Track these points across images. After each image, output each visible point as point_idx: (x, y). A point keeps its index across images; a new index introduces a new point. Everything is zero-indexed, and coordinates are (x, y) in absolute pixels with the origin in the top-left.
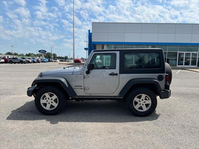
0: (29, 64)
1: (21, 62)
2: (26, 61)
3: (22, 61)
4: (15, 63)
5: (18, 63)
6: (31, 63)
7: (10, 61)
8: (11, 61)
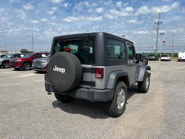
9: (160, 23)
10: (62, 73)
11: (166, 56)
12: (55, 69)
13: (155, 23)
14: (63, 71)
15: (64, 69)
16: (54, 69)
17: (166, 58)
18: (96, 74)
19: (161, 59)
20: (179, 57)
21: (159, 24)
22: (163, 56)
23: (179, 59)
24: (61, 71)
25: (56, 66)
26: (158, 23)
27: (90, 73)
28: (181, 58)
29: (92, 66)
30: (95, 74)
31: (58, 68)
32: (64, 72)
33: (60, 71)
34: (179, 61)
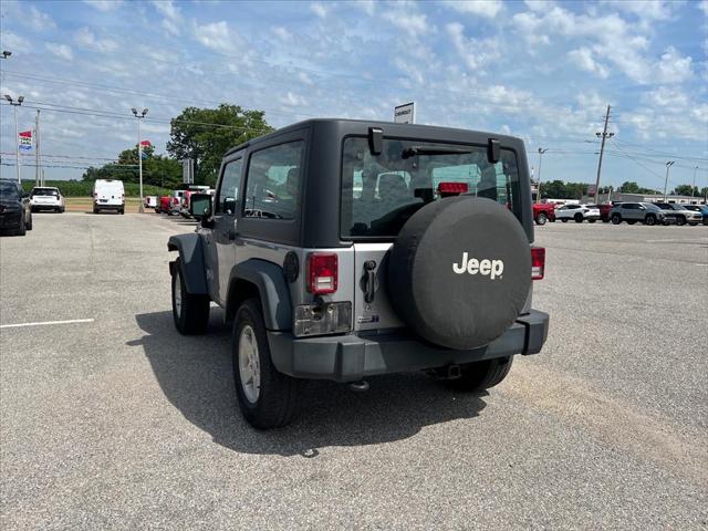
0: (687, 227)
1: (651, 219)
2: (666, 216)
3: (653, 215)
4: (631, 222)
5: (644, 222)
6: (693, 224)
7: (614, 214)
8: (618, 215)
10: (493, 277)
11: (48, 192)
12: (460, 267)
14: (494, 268)
15: (500, 263)
16: (455, 265)
17: (52, 201)
19: (32, 202)
20: (99, 197)
22: (39, 192)
23: (99, 202)
24: (488, 272)
25: (465, 255)
28: (106, 201)
31: (473, 260)
32: (500, 271)
33: (482, 271)
34: (98, 209)
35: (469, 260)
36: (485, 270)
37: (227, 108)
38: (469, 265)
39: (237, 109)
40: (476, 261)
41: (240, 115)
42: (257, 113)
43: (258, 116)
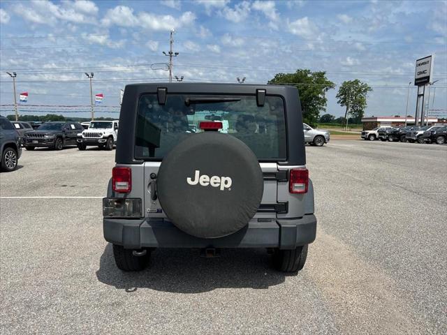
9: (174, 54)
10: (222, 189)
13: (164, 53)
14: (223, 182)
15: (229, 179)
16: (189, 180)
18: (290, 185)
21: (171, 56)
24: (217, 185)
25: (197, 172)
26: (171, 53)
27: (276, 182)
29: (279, 167)
30: (288, 183)
31: (204, 176)
32: (229, 185)
33: (213, 184)
35: (200, 176)
36: (215, 183)
37: (301, 72)
38: (200, 179)
39: (307, 72)
40: (207, 177)
41: (309, 75)
42: (321, 73)
43: (321, 75)
